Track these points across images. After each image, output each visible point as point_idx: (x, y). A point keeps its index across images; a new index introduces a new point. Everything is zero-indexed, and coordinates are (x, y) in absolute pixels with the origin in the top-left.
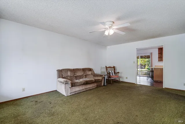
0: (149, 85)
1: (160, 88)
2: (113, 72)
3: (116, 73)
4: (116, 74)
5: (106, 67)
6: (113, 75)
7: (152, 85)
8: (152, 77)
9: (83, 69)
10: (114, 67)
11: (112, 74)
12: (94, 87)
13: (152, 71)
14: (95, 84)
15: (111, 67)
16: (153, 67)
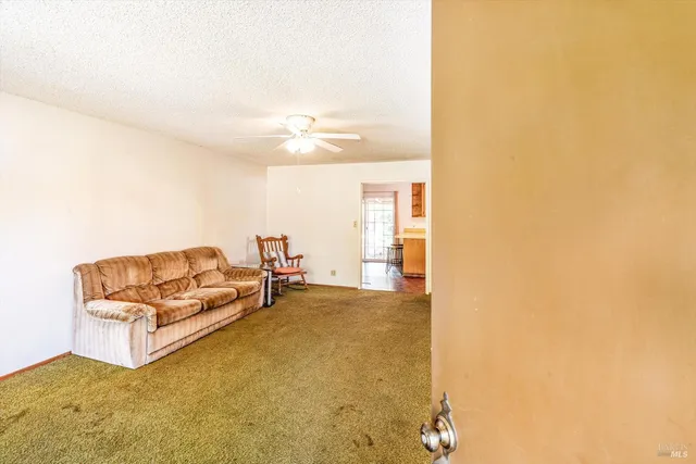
0: (389, 287)
1: (419, 294)
2: (282, 254)
3: (293, 259)
4: (290, 261)
5: (258, 238)
6: (282, 266)
7: (399, 288)
8: (399, 263)
9: (184, 252)
10: (284, 239)
11: (280, 261)
12: (234, 318)
13: (399, 247)
14: (239, 307)
15: (275, 239)
16: (402, 236)
